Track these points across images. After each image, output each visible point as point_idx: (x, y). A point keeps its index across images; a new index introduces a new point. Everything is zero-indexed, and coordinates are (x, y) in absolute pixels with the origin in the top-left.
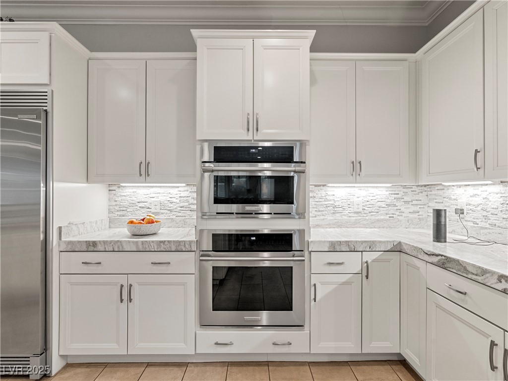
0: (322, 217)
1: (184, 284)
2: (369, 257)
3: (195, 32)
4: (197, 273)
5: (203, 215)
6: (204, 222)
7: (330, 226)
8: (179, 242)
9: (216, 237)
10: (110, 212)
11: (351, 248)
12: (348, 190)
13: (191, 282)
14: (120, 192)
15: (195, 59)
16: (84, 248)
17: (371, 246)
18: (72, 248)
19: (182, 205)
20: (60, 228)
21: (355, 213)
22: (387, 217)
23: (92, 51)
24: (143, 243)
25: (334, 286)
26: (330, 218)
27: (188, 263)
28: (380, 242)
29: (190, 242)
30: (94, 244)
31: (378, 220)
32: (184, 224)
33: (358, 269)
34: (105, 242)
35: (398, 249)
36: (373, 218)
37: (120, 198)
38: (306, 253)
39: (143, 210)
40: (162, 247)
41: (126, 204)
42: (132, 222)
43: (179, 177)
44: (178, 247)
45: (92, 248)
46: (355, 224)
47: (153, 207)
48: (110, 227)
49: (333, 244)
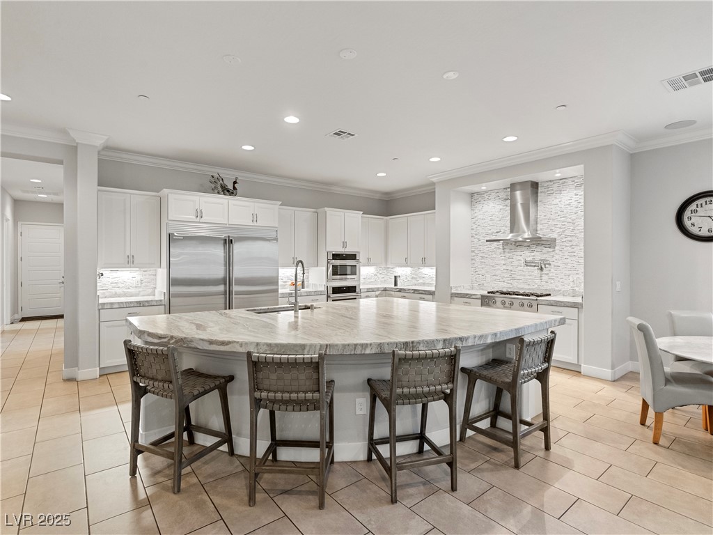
3: (327, 209)
5: (329, 280)
6: (329, 283)
8: (321, 291)
11: (372, 290)
21: (370, 278)
24: (309, 292)
28: (380, 288)
29: (325, 291)
35: (385, 289)
38: (360, 293)
44: (321, 293)
49: (368, 289)
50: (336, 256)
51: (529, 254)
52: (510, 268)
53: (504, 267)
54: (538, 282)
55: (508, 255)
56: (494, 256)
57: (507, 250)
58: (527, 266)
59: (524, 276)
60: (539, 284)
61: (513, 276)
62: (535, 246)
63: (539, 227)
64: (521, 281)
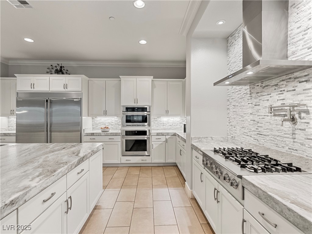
0: (160, 127)
1: (118, 144)
2: (167, 137)
3: (120, 77)
4: (121, 141)
5: (123, 126)
6: (123, 128)
7: (162, 130)
8: (116, 133)
9: (126, 132)
10: (93, 125)
11: (162, 134)
12: (168, 118)
13: (120, 144)
14: (96, 119)
15: (120, 80)
16: (91, 135)
17: (168, 134)
18: (88, 135)
19: (115, 123)
20: (84, 129)
21: (170, 125)
22: (180, 127)
23: (89, 78)
24: (106, 133)
25: (158, 145)
26: (162, 127)
27: (119, 138)
28: (170, 133)
29: (119, 133)
30: (93, 133)
31: (177, 128)
32: (116, 129)
33: (164, 140)
34: (96, 133)
35: (175, 135)
36: (175, 127)
37: (96, 121)
38: (151, 136)
39: (103, 125)
40: (112, 134)
41: (98, 123)
42: (102, 128)
43: (116, 115)
44: (116, 135)
45: (93, 135)
46: (170, 129)
47: (106, 124)
48: (93, 130)
49: (157, 133)
50: (128, 109)
51: (277, 97)
52: (257, 119)
53: (251, 117)
54: (289, 141)
55: (254, 101)
56: (243, 104)
57: (253, 95)
58: (275, 115)
59: (271, 130)
60: (291, 146)
61: (260, 129)
62: (284, 83)
63: (291, 49)
64: (268, 138)
